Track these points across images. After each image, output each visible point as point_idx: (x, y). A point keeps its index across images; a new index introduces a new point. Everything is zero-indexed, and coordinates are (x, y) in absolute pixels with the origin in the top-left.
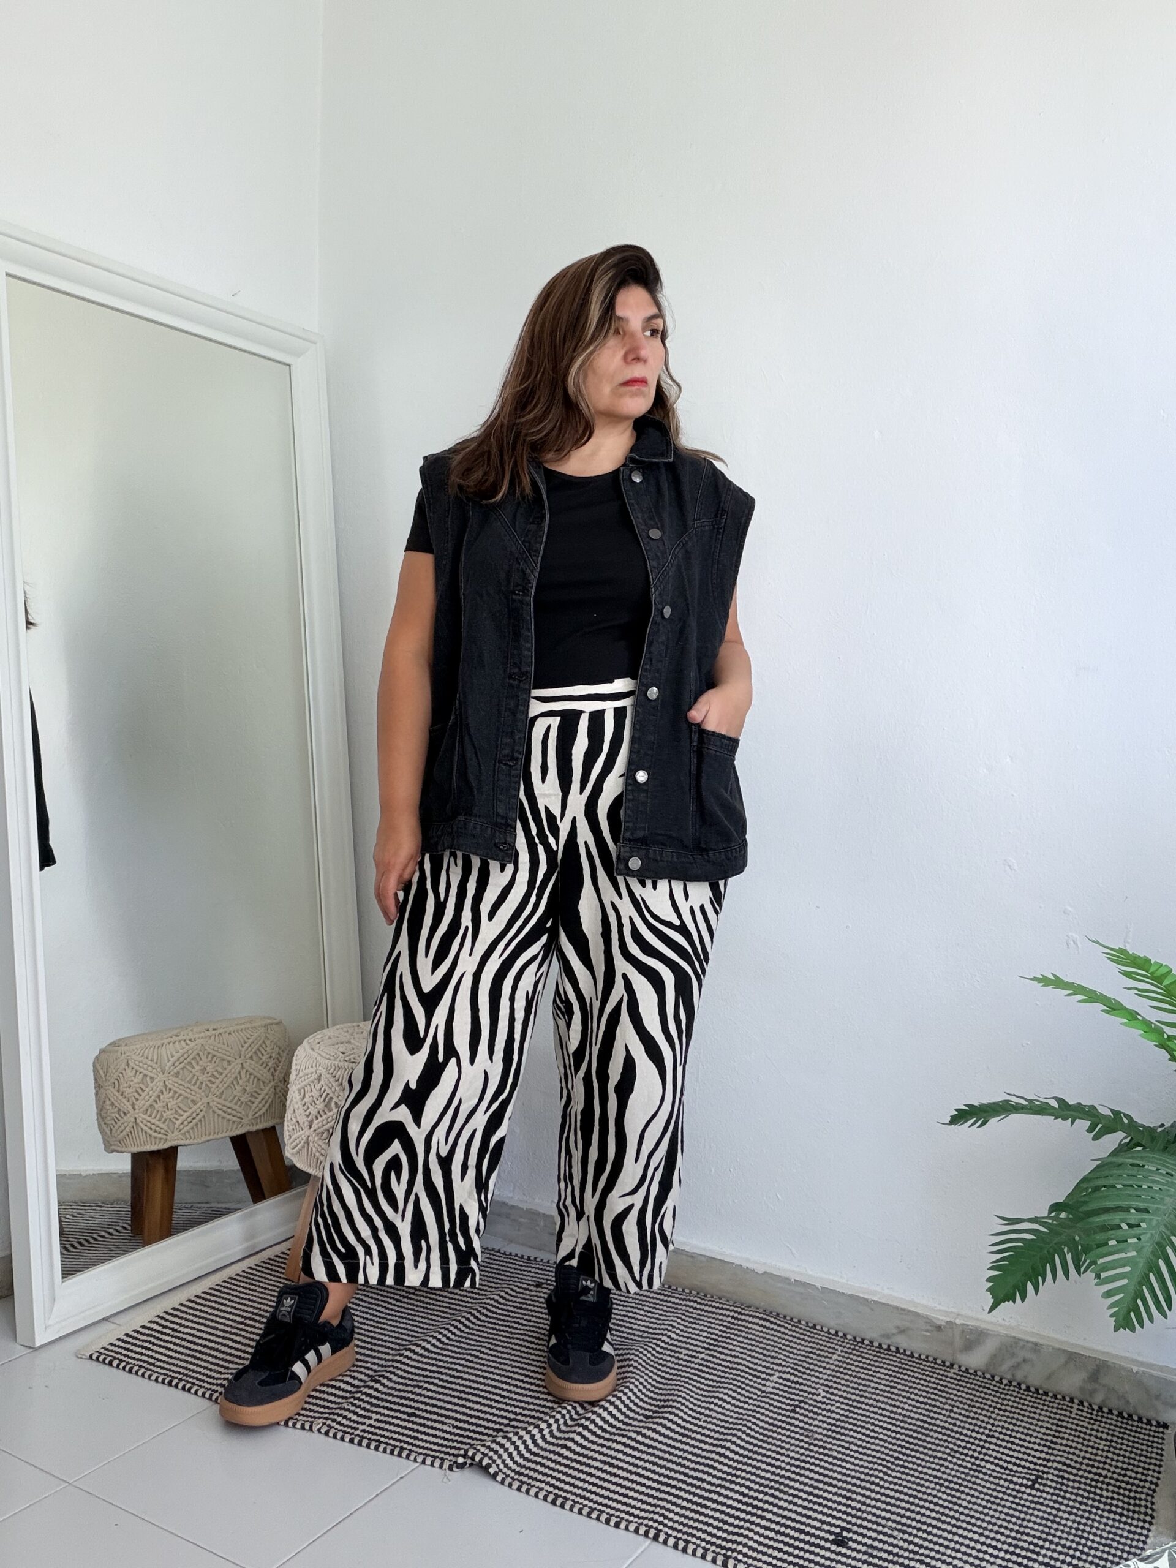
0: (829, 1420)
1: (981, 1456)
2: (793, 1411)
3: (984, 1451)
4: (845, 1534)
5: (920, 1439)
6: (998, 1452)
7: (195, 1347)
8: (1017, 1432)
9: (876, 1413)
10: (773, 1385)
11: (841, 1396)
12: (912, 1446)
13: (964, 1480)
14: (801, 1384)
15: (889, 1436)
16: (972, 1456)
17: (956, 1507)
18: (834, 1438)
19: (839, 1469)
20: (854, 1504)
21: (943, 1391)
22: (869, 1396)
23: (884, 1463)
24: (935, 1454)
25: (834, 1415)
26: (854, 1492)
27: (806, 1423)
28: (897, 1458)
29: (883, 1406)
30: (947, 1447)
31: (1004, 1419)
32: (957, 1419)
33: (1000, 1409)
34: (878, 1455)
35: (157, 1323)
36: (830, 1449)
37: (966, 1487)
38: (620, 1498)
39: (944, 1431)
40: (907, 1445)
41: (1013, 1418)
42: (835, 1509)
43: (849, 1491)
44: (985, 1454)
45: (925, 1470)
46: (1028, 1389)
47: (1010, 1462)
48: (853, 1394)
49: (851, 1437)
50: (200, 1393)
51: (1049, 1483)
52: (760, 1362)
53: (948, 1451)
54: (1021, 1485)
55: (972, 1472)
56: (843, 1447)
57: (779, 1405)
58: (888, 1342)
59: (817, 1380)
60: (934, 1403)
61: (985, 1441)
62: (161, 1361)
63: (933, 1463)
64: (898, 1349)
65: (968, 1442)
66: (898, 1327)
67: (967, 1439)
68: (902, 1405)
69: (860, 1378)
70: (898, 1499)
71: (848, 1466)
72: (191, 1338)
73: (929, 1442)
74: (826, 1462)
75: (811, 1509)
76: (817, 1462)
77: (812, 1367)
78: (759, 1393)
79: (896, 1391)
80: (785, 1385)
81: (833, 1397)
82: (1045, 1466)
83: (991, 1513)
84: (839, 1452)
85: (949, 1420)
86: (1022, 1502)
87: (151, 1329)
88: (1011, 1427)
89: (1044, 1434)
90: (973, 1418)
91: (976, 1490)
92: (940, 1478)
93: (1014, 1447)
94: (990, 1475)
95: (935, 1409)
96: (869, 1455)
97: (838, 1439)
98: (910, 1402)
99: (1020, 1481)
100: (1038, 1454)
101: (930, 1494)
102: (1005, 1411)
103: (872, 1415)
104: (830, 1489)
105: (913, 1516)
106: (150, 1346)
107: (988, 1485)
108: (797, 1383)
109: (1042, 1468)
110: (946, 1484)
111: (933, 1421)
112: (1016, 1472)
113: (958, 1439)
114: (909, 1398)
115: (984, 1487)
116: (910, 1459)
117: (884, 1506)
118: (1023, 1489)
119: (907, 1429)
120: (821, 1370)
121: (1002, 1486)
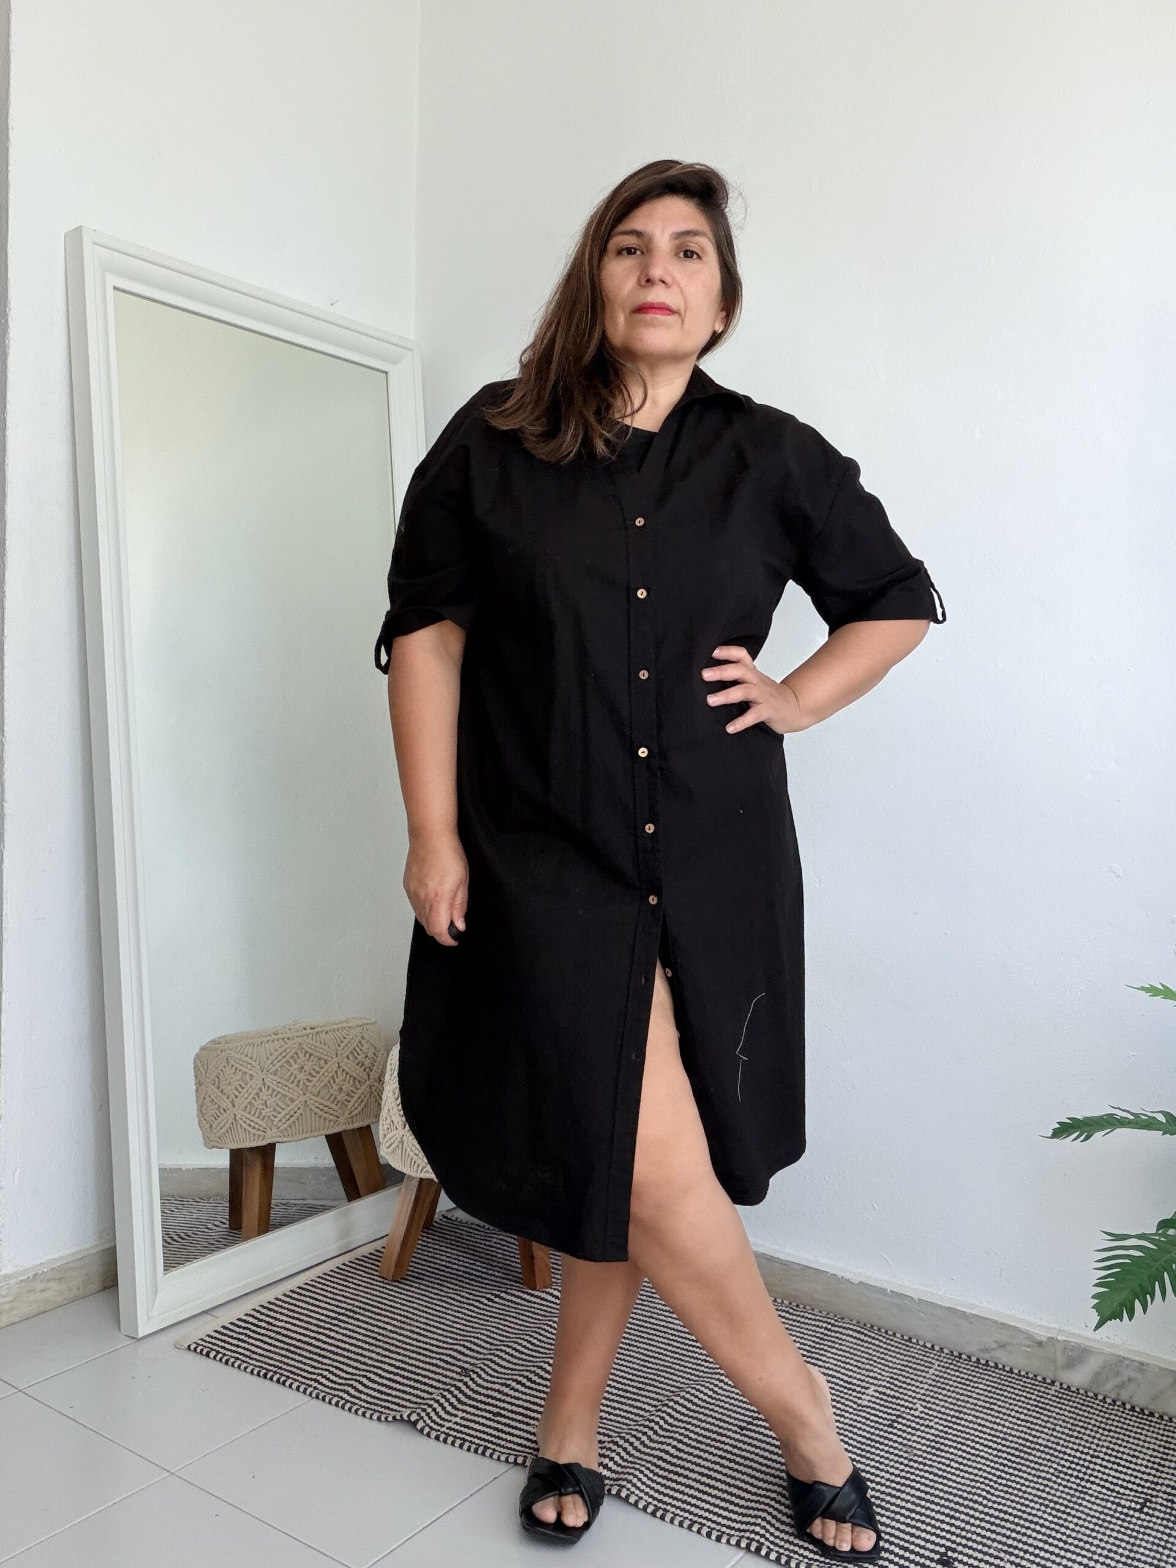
0: (928, 1436)
1: (1087, 1477)
2: (890, 1426)
3: (1089, 1472)
4: (950, 1554)
5: (1022, 1458)
6: (1104, 1473)
7: (290, 1341)
8: (1123, 1453)
9: (976, 1430)
10: (869, 1398)
11: (939, 1412)
12: (1014, 1465)
13: (1070, 1501)
14: (898, 1398)
15: (991, 1454)
16: (1077, 1477)
17: (1063, 1530)
18: (934, 1455)
19: (941, 1487)
20: (958, 1523)
21: (1044, 1409)
22: (969, 1412)
23: (987, 1482)
24: (1038, 1473)
25: (933, 1431)
26: (957, 1511)
27: (905, 1438)
28: (1000, 1477)
29: (983, 1422)
30: (1050, 1467)
31: (1109, 1439)
32: (1060, 1438)
33: (1104, 1429)
34: (981, 1473)
35: (253, 1317)
36: (931, 1466)
37: (1072, 1508)
38: (721, 1512)
39: (1047, 1450)
40: (1010, 1464)
41: (1118, 1439)
42: (939, 1528)
43: (952, 1509)
44: (1091, 1475)
45: (1029, 1490)
46: (1133, 1409)
47: (1117, 1484)
48: (952, 1409)
49: (952, 1453)
50: (294, 1386)
51: (1159, 1507)
52: (855, 1375)
53: (1052, 1471)
54: (1129, 1508)
55: (1077, 1494)
56: (944, 1464)
57: (876, 1419)
58: (987, 1356)
59: (914, 1395)
60: (1035, 1421)
61: (1090, 1462)
62: (256, 1353)
63: (1036, 1483)
64: (996, 1364)
65: (1072, 1462)
66: (997, 1342)
67: (1071, 1459)
68: (1002, 1422)
69: (958, 1393)
70: (1002, 1519)
71: (950, 1483)
72: (285, 1332)
73: (1032, 1461)
74: (927, 1478)
75: (914, 1527)
76: (918, 1479)
77: (908, 1381)
78: (855, 1406)
79: (996, 1408)
80: (881, 1399)
81: (931, 1412)
82: (1153, 1489)
83: (1100, 1536)
84: (940, 1469)
85: (1052, 1439)
86: (1131, 1526)
87: (248, 1322)
88: (1117, 1447)
89: (1151, 1456)
90: (1077, 1438)
91: (1082, 1512)
92: (1045, 1499)
93: (1120, 1468)
94: (1097, 1498)
95: (1037, 1427)
96: (971, 1473)
97: (938, 1456)
98: (1010, 1419)
99: (1128, 1504)
100: (1145, 1477)
101: (1035, 1515)
102: (1110, 1431)
103: (972, 1432)
104: (933, 1506)
105: (1019, 1537)
106: (246, 1339)
107: (1095, 1507)
108: (894, 1397)
109: (1150, 1492)
110: (1052, 1505)
111: (1035, 1440)
112: (1124, 1494)
113: (1062, 1459)
114: (1009, 1415)
115: (1091, 1509)
116: (1013, 1478)
117: (988, 1526)
118: (1131, 1512)
119: (1008, 1447)
120: (917, 1384)
121: (1110, 1509)
